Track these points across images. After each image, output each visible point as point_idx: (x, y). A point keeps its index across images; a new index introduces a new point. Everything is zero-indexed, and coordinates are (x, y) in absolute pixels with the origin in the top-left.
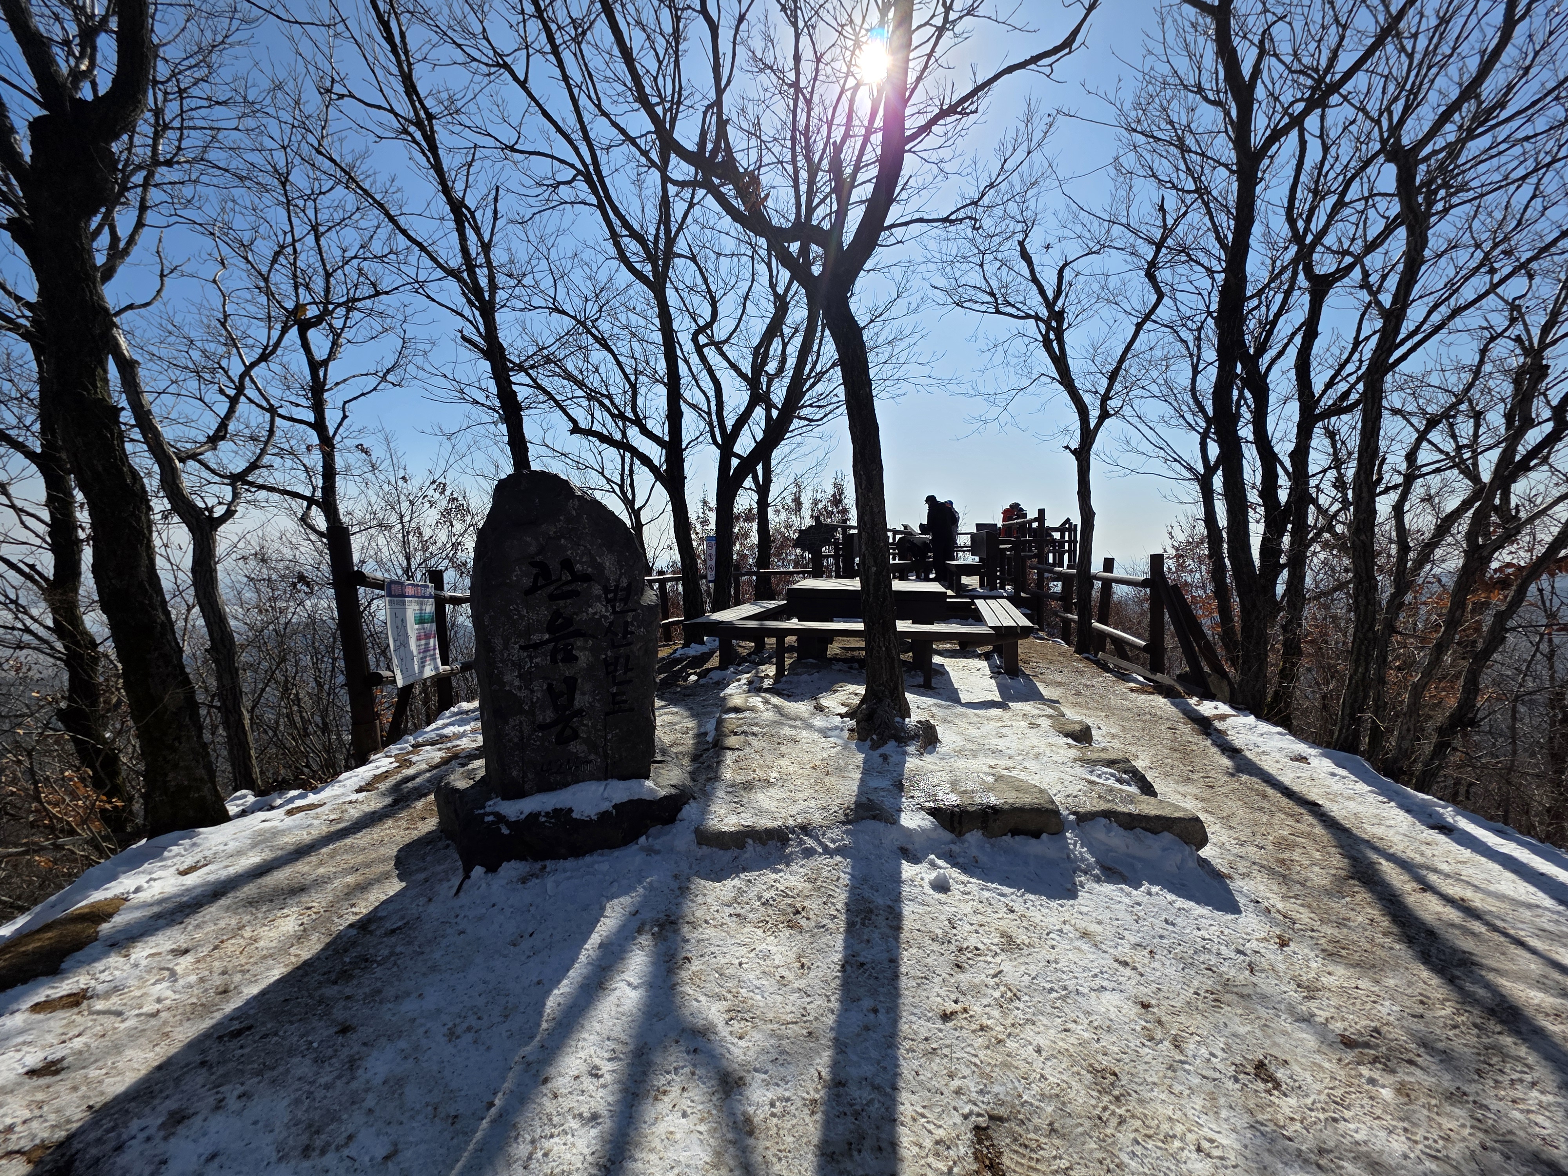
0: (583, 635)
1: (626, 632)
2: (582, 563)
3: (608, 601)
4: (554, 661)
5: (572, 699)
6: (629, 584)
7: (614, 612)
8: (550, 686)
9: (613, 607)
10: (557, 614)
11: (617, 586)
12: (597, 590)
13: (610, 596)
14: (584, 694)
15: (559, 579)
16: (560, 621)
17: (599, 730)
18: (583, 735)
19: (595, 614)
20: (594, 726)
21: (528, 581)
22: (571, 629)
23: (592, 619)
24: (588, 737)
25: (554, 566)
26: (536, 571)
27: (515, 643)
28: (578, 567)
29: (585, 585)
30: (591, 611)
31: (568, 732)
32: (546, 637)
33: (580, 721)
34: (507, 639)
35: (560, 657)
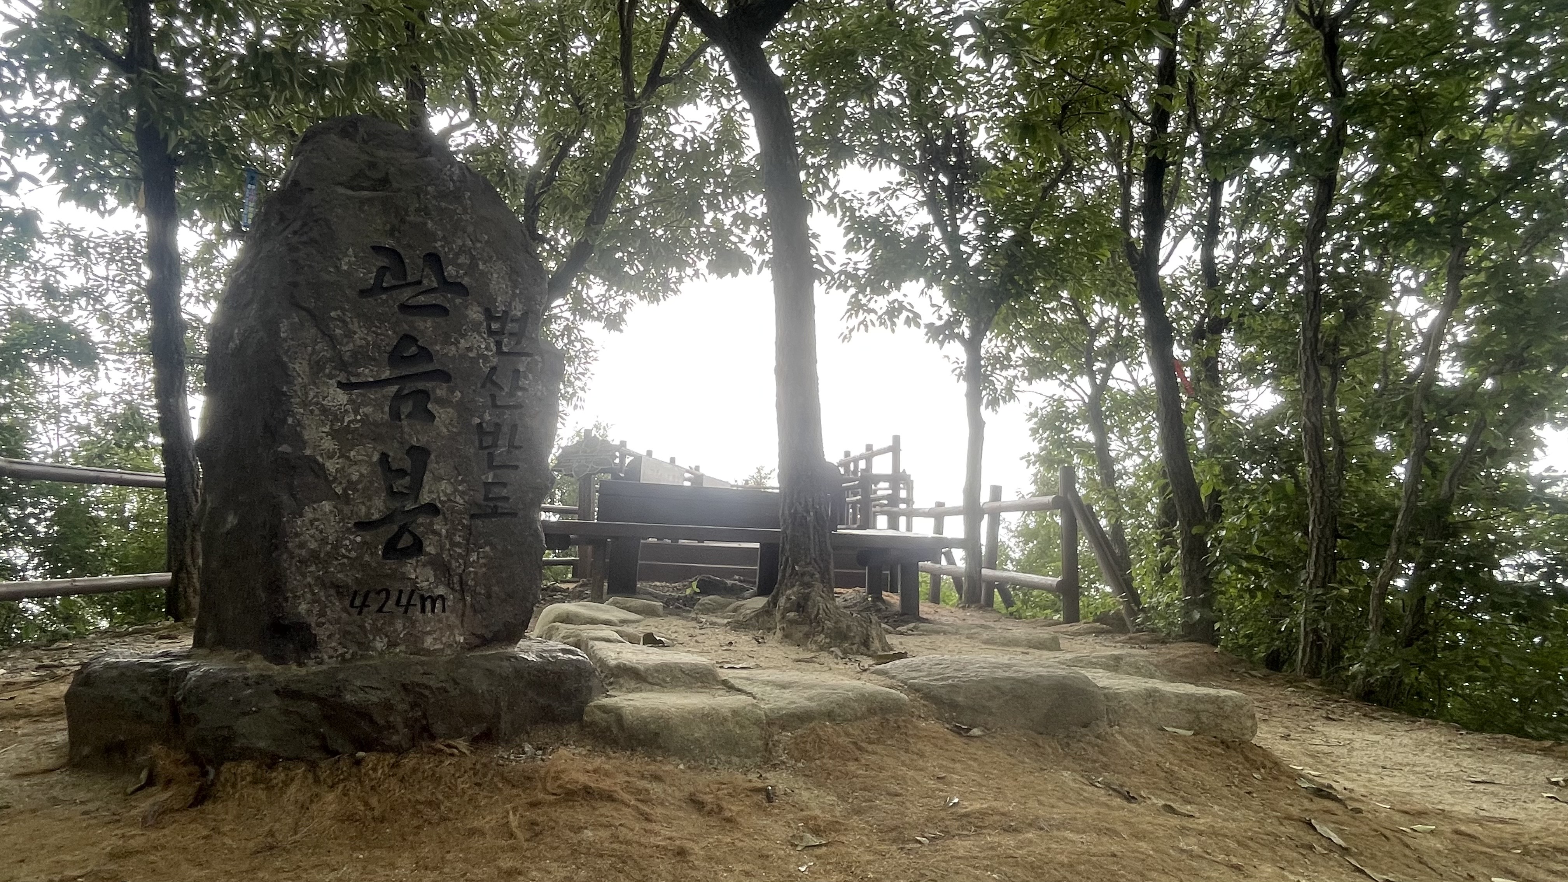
0: (447, 380)
1: (515, 387)
2: (457, 266)
3: (491, 333)
4: (396, 415)
5: (417, 486)
6: (525, 314)
7: (500, 352)
8: (384, 456)
9: (499, 344)
10: (408, 339)
11: (505, 313)
12: (475, 314)
13: (495, 326)
14: (438, 479)
15: (419, 283)
16: (413, 350)
17: (458, 545)
18: (430, 549)
19: (469, 349)
20: (450, 536)
21: (366, 276)
22: (430, 367)
23: (463, 357)
24: (439, 555)
25: (413, 260)
26: (382, 261)
27: (331, 376)
28: (450, 270)
29: (458, 301)
30: (463, 344)
31: (405, 541)
32: (386, 374)
33: (431, 524)
34: (317, 368)
35: (406, 408)
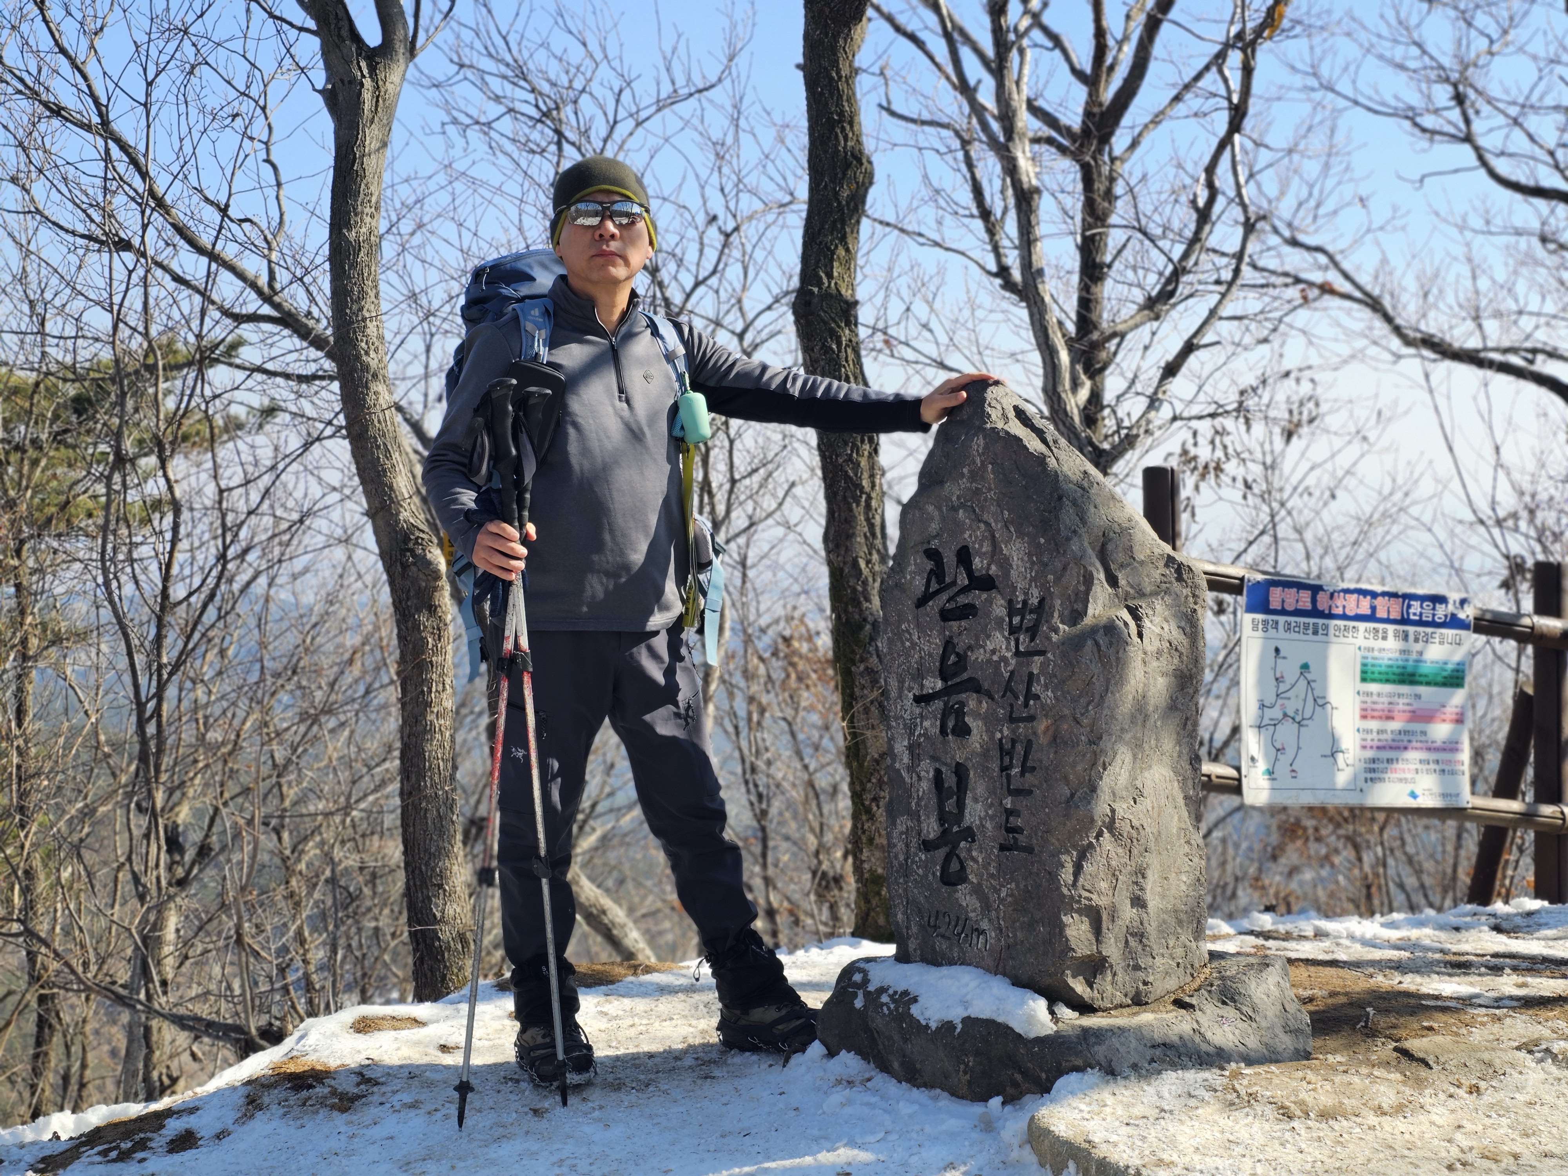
0: (978, 690)
1: (1029, 695)
2: (982, 555)
3: (1011, 630)
4: (944, 730)
5: (961, 805)
6: (1042, 601)
7: (1017, 653)
8: (938, 774)
9: (1017, 643)
10: (948, 645)
11: (1025, 602)
12: (999, 609)
13: (1016, 620)
14: (976, 800)
15: (954, 583)
16: (953, 658)
17: (992, 876)
18: (973, 878)
19: (993, 652)
20: (986, 866)
21: (919, 583)
22: (965, 676)
23: (989, 661)
24: (979, 884)
25: (949, 558)
26: (929, 565)
27: (910, 689)
28: (977, 563)
29: (984, 596)
30: (990, 646)
31: (954, 866)
32: (939, 685)
33: (969, 850)
34: (901, 682)
35: (951, 724)
